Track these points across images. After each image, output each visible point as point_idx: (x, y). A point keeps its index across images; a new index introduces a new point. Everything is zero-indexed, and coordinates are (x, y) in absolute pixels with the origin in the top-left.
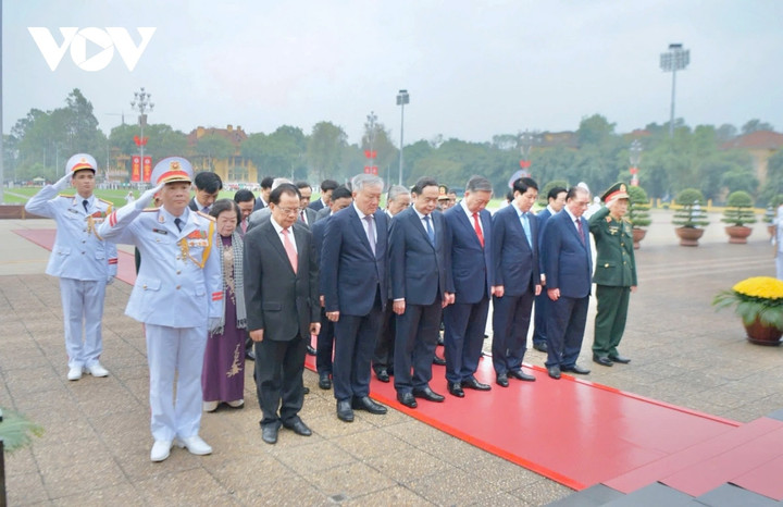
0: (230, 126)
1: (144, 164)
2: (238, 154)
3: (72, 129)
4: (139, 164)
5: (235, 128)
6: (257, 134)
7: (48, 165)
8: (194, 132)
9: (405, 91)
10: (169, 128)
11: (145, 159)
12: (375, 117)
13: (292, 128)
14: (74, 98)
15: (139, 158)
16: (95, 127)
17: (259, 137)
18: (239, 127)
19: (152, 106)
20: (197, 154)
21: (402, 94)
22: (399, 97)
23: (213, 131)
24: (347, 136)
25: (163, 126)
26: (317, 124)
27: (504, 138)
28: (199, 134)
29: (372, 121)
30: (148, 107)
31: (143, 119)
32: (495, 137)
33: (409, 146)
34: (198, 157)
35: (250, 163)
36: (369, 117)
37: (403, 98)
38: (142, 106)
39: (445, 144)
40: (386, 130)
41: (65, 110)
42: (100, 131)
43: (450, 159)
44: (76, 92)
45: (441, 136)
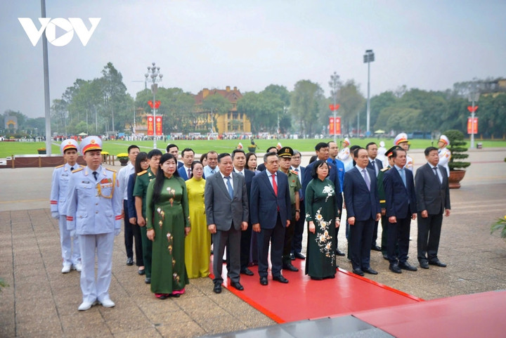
0: (228, 87)
1: (156, 122)
2: (235, 109)
3: (107, 94)
4: (153, 121)
5: (232, 88)
6: (250, 93)
7: (90, 123)
8: (201, 93)
9: (371, 51)
10: (180, 90)
11: (157, 118)
12: (338, 77)
13: (277, 86)
14: (108, 70)
15: (153, 117)
16: (124, 92)
17: (252, 96)
18: (235, 88)
19: (161, 77)
20: (203, 110)
21: (368, 54)
22: (365, 56)
23: (215, 91)
24: (323, 91)
25: (176, 89)
26: (298, 83)
27: (464, 85)
28: (205, 95)
29: (335, 80)
30: (158, 78)
31: (155, 86)
32: (456, 85)
33: (376, 97)
34: (204, 112)
35: (244, 116)
36: (332, 77)
37: (369, 57)
38: (153, 77)
39: (407, 94)
40: (356, 84)
41: (102, 79)
42: (129, 95)
43: (411, 107)
44: (110, 65)
45: (405, 86)
